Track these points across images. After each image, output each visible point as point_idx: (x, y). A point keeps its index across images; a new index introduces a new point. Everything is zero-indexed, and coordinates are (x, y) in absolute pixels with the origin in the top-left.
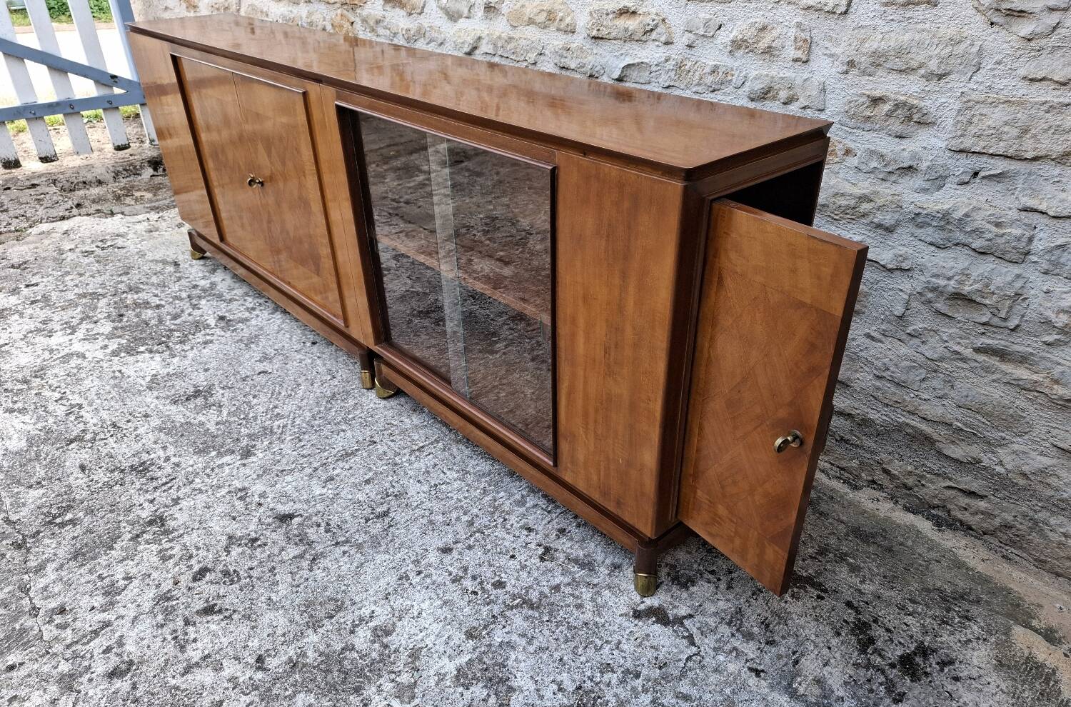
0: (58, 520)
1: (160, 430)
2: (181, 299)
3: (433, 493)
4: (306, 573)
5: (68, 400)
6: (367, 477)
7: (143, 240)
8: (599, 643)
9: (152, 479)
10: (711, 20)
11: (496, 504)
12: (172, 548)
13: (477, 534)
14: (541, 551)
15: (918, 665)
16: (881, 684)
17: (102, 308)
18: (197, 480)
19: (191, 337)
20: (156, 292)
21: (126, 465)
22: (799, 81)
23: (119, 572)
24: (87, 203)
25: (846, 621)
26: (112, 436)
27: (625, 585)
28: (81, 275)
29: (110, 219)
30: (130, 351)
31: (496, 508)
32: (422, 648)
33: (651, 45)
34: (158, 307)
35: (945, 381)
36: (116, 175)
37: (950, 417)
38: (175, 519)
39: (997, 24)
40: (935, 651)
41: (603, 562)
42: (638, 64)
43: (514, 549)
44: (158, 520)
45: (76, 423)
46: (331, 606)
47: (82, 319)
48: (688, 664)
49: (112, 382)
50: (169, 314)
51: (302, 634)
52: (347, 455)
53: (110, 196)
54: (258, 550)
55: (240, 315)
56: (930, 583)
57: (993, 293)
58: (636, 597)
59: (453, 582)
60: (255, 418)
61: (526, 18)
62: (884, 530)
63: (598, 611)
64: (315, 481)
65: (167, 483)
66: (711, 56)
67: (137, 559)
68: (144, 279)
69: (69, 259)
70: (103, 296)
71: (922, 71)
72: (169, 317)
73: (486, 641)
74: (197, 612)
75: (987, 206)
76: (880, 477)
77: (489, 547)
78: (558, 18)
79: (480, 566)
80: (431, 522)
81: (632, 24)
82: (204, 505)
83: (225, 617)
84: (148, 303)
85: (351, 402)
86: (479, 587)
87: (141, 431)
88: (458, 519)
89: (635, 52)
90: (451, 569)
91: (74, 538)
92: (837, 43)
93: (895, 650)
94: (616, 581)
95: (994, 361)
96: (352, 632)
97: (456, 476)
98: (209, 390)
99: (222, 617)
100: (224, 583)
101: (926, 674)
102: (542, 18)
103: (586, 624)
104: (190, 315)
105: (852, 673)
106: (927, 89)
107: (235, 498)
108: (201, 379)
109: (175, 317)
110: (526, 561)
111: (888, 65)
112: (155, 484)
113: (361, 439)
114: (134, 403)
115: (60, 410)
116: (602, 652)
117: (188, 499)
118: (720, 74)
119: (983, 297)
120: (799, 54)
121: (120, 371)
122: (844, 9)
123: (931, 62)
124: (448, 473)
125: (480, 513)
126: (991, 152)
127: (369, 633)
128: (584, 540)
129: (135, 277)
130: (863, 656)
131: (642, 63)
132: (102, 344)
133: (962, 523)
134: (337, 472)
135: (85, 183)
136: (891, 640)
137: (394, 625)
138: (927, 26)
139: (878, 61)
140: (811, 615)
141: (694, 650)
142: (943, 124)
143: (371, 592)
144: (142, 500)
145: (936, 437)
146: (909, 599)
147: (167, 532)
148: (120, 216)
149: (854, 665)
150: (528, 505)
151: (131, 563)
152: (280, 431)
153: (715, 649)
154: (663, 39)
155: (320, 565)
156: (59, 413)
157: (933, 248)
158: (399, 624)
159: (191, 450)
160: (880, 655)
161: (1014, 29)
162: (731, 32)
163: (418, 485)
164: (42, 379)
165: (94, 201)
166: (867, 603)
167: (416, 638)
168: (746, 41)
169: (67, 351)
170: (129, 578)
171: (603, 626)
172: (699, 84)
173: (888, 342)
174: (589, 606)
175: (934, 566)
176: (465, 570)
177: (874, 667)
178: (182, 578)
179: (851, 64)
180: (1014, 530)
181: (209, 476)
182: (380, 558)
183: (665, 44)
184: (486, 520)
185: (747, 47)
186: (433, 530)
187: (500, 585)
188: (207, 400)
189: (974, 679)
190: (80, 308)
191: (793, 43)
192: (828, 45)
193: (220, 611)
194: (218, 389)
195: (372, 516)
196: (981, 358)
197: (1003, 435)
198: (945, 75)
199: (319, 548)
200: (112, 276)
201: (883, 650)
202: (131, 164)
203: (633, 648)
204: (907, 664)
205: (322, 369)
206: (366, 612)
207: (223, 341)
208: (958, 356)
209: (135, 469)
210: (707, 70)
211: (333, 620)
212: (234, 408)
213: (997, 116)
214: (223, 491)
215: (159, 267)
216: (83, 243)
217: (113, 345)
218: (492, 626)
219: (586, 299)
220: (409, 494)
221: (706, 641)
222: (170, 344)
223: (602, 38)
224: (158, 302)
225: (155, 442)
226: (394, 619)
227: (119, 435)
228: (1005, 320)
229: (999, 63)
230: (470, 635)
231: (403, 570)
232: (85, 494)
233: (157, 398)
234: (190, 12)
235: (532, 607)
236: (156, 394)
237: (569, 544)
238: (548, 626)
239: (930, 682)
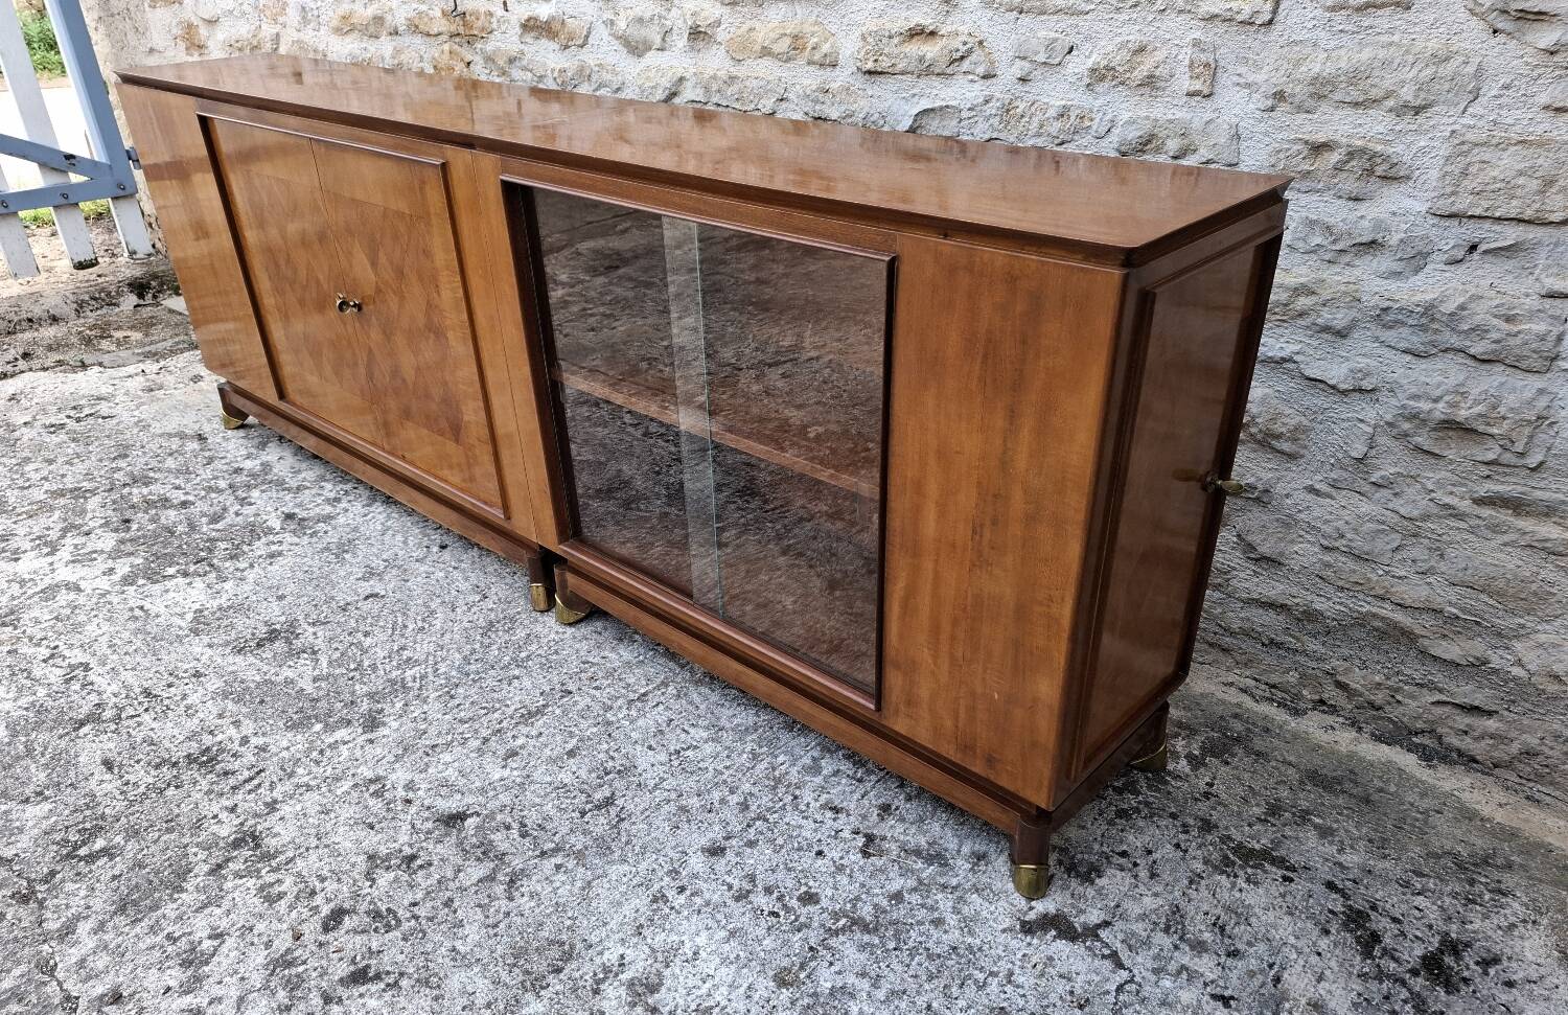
0: (83, 852)
1: (225, 695)
2: (220, 491)
3: (676, 763)
4: (503, 904)
5: (64, 658)
6: (569, 746)
7: (143, 404)
8: (981, 976)
9: (226, 773)
10: (1055, 40)
11: (777, 773)
12: (279, 882)
13: (758, 823)
14: (860, 841)
15: (1450, 968)
16: (1405, 1002)
17: (94, 511)
18: (300, 771)
19: (245, 548)
20: (177, 482)
21: (178, 754)
22: (1197, 124)
23: (200, 926)
24: (40, 351)
25: (1331, 911)
26: (146, 710)
27: (1000, 885)
28: (50, 462)
29: (81, 374)
30: (153, 577)
31: (778, 781)
32: (712, 1008)
33: (961, 80)
34: (184, 504)
35: (1430, 549)
36: (80, 307)
37: (1439, 600)
38: (276, 835)
39: (1502, 32)
40: (1468, 945)
41: (959, 851)
42: (941, 108)
43: (819, 841)
44: (248, 839)
45: (84, 693)
46: (555, 952)
47: (65, 531)
48: (1121, 998)
49: (132, 625)
50: (204, 515)
51: (517, 1001)
52: (529, 716)
53: (74, 340)
54: (421, 873)
55: (317, 510)
56: (1436, 844)
57: (1504, 418)
58: (1021, 903)
59: (737, 899)
60: (374, 667)
61: (757, 48)
62: (1351, 772)
63: (968, 925)
64: (488, 757)
65: (251, 779)
66: (1056, 93)
67: (226, 904)
68: (154, 463)
69: (25, 438)
70: (93, 492)
71: (1391, 103)
72: (204, 520)
73: (809, 988)
74: (341, 980)
75: (1493, 293)
76: (1331, 693)
77: (780, 841)
78: (809, 46)
79: (773, 871)
80: (684, 809)
81: (930, 50)
82: (319, 808)
83: (388, 985)
84: (166, 500)
85: (521, 633)
86: (779, 905)
87: (193, 699)
88: (723, 801)
89: (935, 92)
90: (729, 880)
91: (114, 878)
92: (1258, 67)
93: (1412, 949)
94: (984, 879)
95: (1504, 516)
96: (596, 992)
97: (705, 735)
98: (291, 631)
99: (382, 985)
100: (376, 930)
101: (1465, 980)
102: (782, 46)
103: (954, 948)
104: (237, 514)
105: (1360, 988)
106: (1398, 128)
107: (367, 795)
108: (275, 613)
109: (215, 519)
110: (842, 858)
111: (1338, 96)
112: (232, 781)
113: (547, 689)
114: (173, 655)
115: (55, 675)
116: (988, 991)
117: (292, 802)
118: (1073, 118)
119: (1488, 424)
120: (1197, 85)
121: (142, 608)
122: (1267, 17)
123: (1405, 89)
124: (692, 730)
125: (755, 790)
126: (1497, 214)
127: (623, 991)
128: (922, 820)
129: (138, 462)
130: (1369, 961)
131: (947, 107)
132: (104, 567)
133: (1460, 753)
134: (520, 742)
135: (30, 320)
136: (1403, 934)
137: (659, 974)
138: (1396, 38)
139: (1321, 90)
140: (1281, 907)
141: (1125, 975)
142: (1424, 177)
143: (613, 925)
144: (215, 809)
145: (1418, 631)
146: (1414, 872)
147: (268, 857)
148: (96, 369)
149: (1359, 976)
150: (825, 772)
151: (218, 911)
152: (418, 685)
153: (1156, 971)
154: (981, 70)
155: (523, 890)
156: (53, 679)
157: (1408, 358)
158: (667, 972)
159: (281, 724)
160: (1393, 958)
161: (1529, 38)
162: (1089, 57)
163: (650, 753)
164: (15, 628)
165: (50, 348)
166: (1354, 881)
167: (699, 993)
168: (1113, 69)
169: (47, 581)
170: (218, 936)
171: (980, 949)
172: (1039, 135)
173: (1342, 498)
174: (952, 920)
175: (1435, 819)
176: (752, 878)
177: (1389, 977)
178: (305, 928)
179: (1280, 96)
180: (1540, 758)
181: (317, 763)
182: (616, 871)
183: (984, 77)
184: (765, 799)
185: (1114, 78)
186: (689, 821)
187: (809, 898)
188: (291, 643)
189: (1535, 982)
190: (57, 514)
191: (1187, 69)
192: (1242, 70)
193: (378, 977)
194: (306, 626)
195: (589, 806)
196: (1486, 512)
197: (1522, 621)
198: (1424, 107)
199: (517, 863)
200: (101, 460)
201: (1396, 950)
202: (102, 290)
203: (1032, 981)
204: (1433, 966)
205: (464, 586)
206: (611, 957)
207: (298, 553)
208: (1450, 511)
209: (195, 760)
210: (1052, 113)
211: (561, 976)
212: (337, 655)
213: (1507, 163)
214: (346, 785)
215: (175, 444)
216: (45, 412)
217: (123, 568)
218: (813, 964)
219: (942, 454)
220: (639, 770)
221: (1139, 959)
222: (215, 561)
223: (881, 73)
224: (183, 498)
225: (220, 716)
226: (657, 965)
227: (158, 709)
228: (1522, 455)
229: (1506, 87)
230: (781, 981)
231: (656, 887)
232: (120, 805)
233: (210, 646)
234: (192, 55)
235: (866, 928)
236: (206, 640)
237: (900, 828)
238: (897, 956)
239: (1474, 992)
